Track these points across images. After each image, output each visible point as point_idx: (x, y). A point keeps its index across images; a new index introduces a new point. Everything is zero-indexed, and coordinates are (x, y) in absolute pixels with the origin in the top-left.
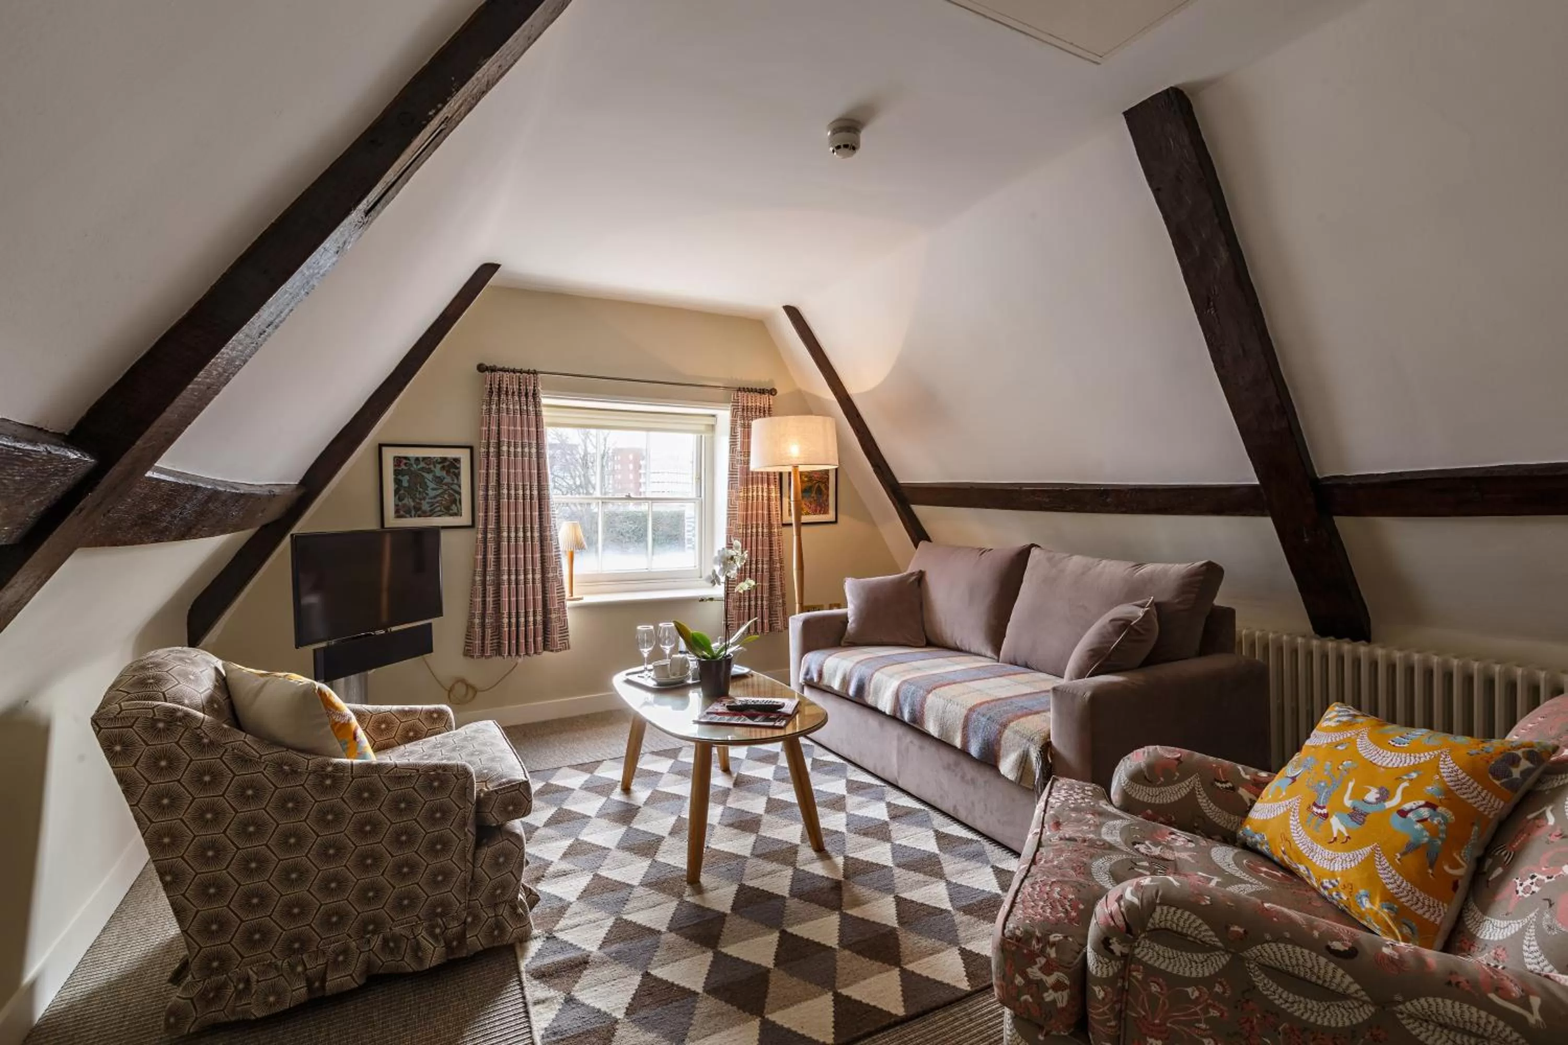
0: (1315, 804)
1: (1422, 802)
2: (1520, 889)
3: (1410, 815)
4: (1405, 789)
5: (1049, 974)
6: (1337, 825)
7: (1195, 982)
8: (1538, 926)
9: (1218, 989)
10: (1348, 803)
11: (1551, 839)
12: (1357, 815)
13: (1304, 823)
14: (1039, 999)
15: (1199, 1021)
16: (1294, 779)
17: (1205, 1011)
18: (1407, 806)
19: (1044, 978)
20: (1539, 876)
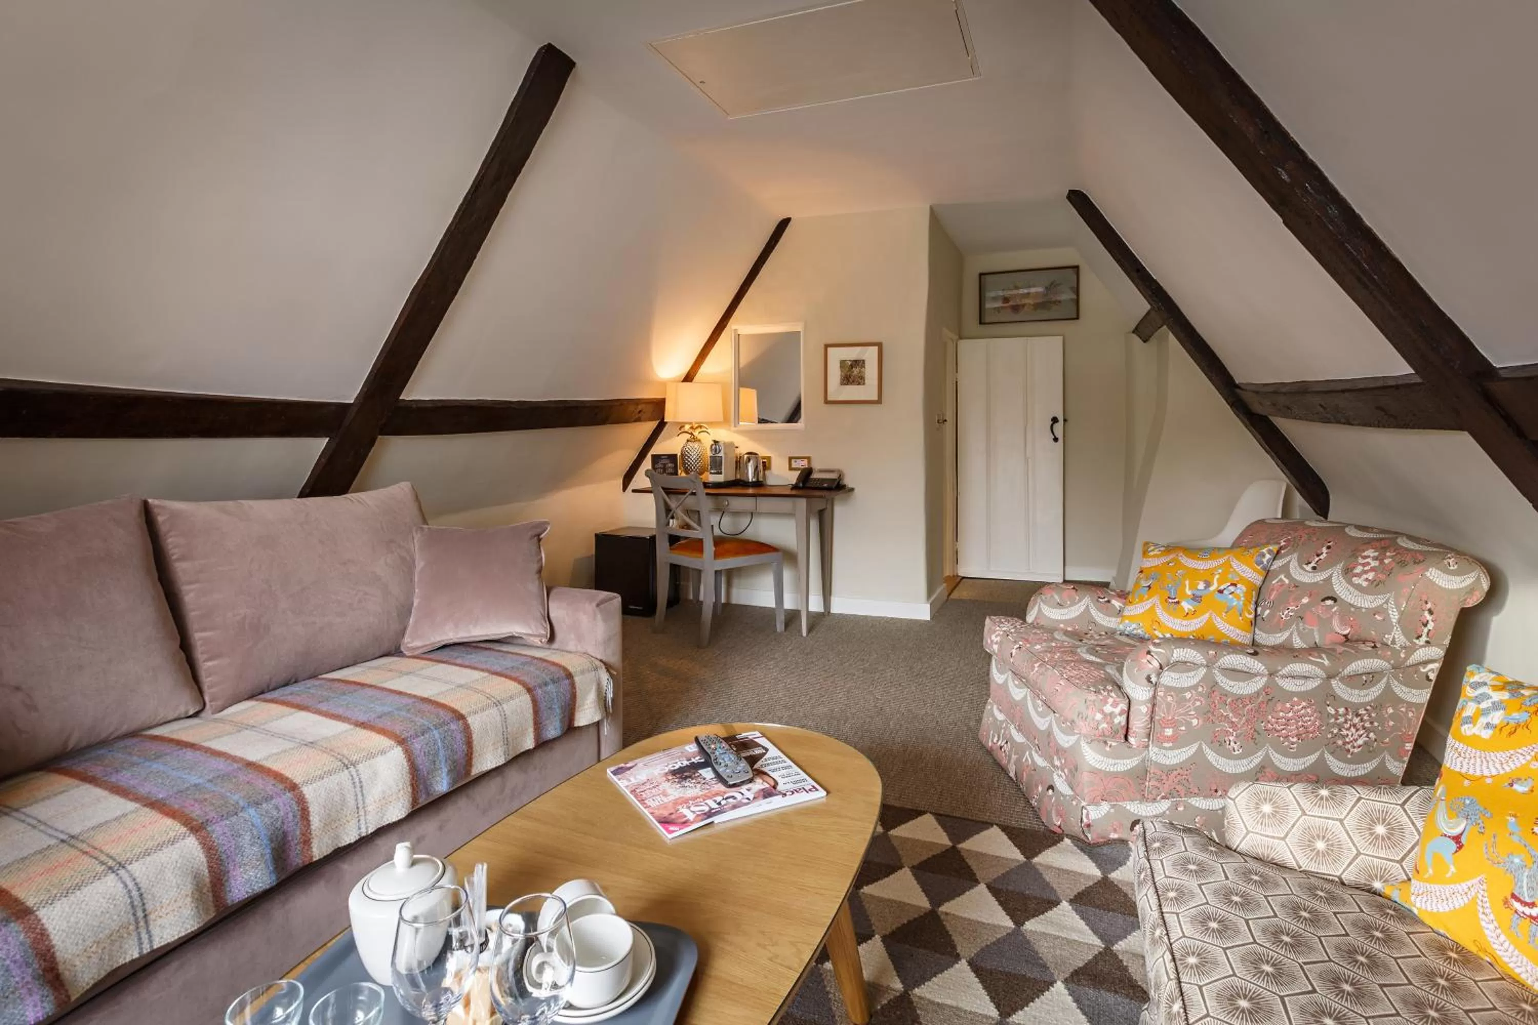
0: (1169, 598)
1: (1229, 584)
2: (1283, 616)
3: (1225, 592)
4: (1218, 580)
5: (1116, 707)
6: (1186, 606)
7: (1188, 689)
8: (1298, 629)
9: (1200, 689)
10: (1189, 592)
11: (1291, 589)
12: (1196, 598)
13: (1167, 610)
14: (1111, 723)
15: (1190, 711)
16: (1149, 587)
17: (1194, 704)
18: (1222, 588)
19: (1114, 710)
20: (1291, 608)
